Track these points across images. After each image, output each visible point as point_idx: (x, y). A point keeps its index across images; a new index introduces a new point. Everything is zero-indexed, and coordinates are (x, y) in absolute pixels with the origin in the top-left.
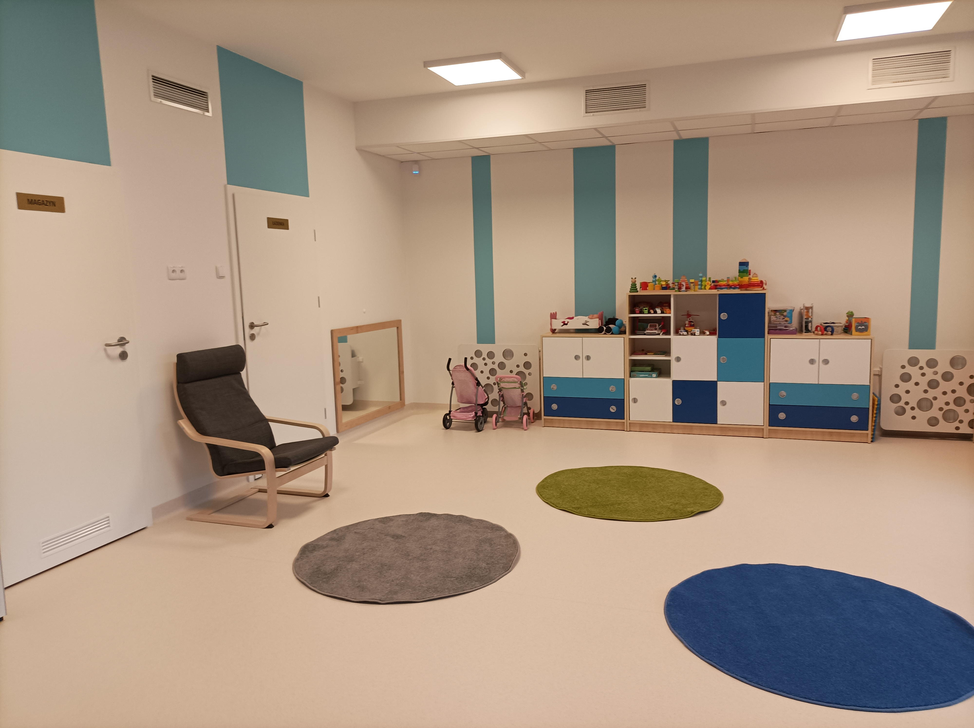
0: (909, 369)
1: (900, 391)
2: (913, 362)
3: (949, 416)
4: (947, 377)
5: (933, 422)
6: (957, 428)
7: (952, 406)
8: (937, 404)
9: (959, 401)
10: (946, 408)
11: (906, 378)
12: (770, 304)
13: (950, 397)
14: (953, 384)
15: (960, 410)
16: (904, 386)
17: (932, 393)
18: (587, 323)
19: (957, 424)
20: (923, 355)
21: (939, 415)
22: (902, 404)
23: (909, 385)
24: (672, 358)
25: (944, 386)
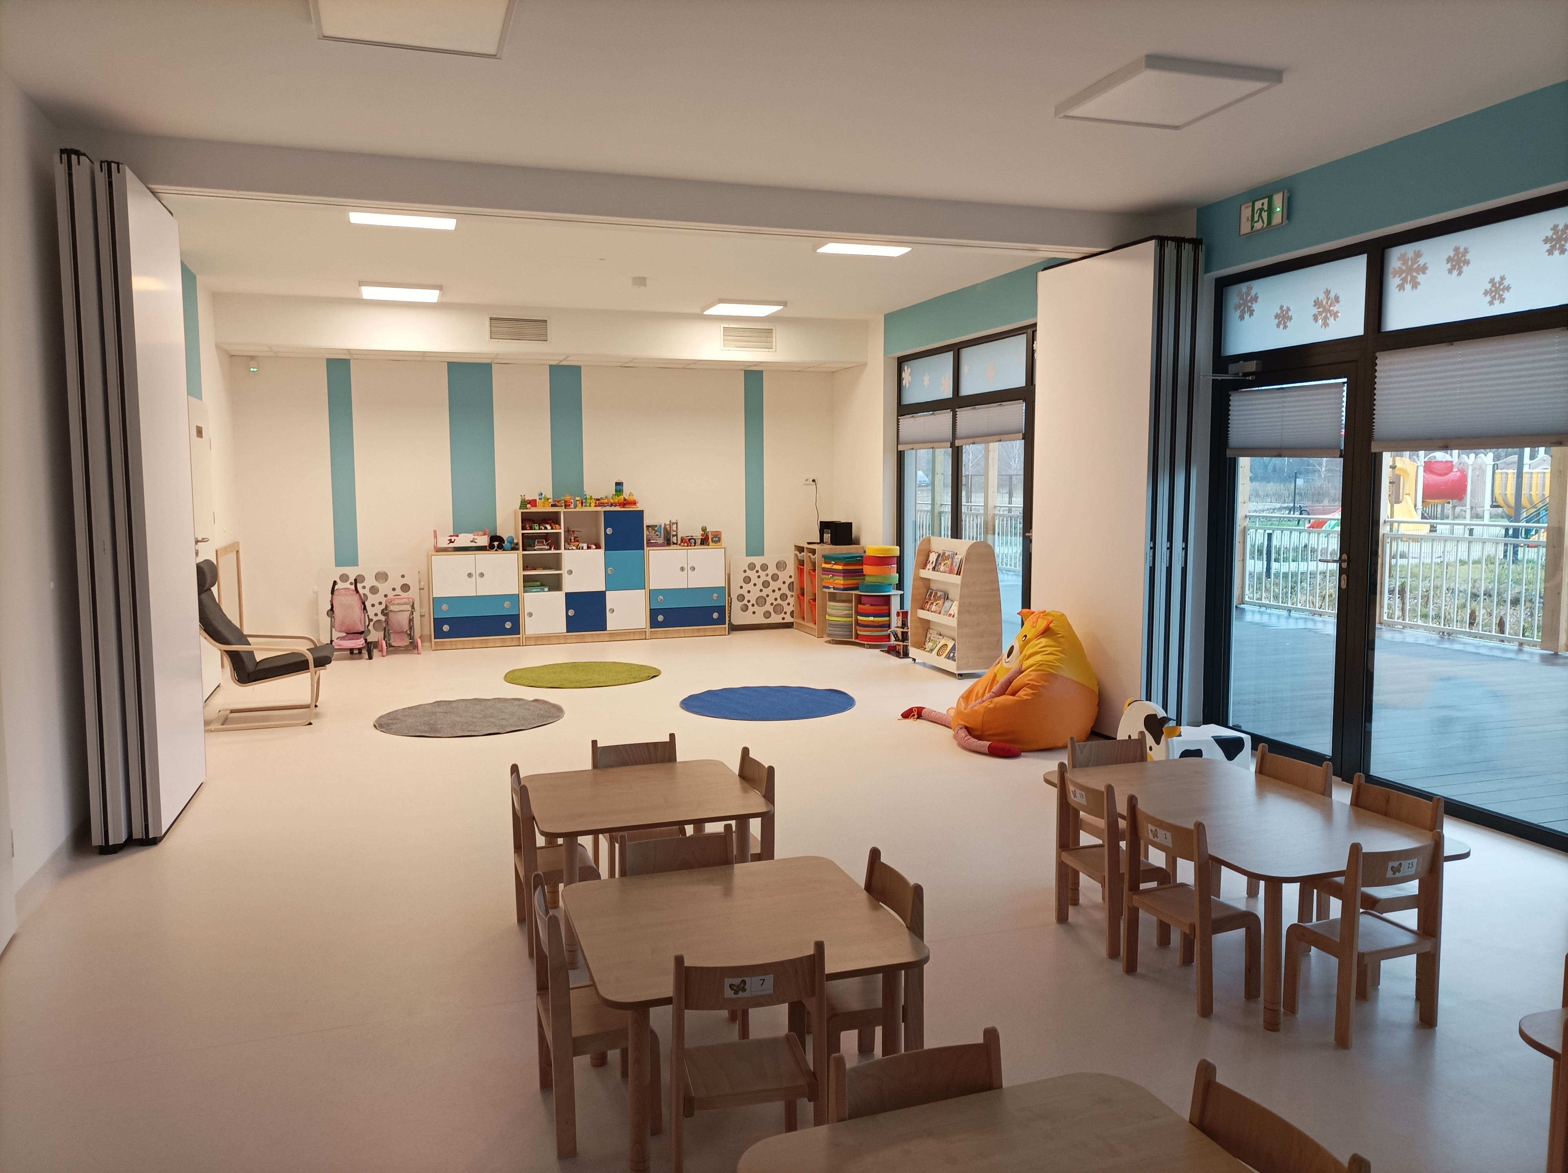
0: (751, 574)
1: (744, 592)
2: (752, 566)
3: (778, 609)
4: (775, 578)
5: (767, 615)
6: (783, 619)
7: (779, 601)
8: (769, 600)
9: (784, 597)
10: (775, 603)
11: (747, 580)
12: (647, 521)
13: (778, 594)
14: (779, 583)
15: (784, 604)
16: (746, 587)
17: (766, 591)
18: (476, 541)
19: (783, 615)
20: (758, 561)
21: (771, 609)
22: (745, 602)
23: (750, 586)
24: (564, 571)
25: (774, 585)
